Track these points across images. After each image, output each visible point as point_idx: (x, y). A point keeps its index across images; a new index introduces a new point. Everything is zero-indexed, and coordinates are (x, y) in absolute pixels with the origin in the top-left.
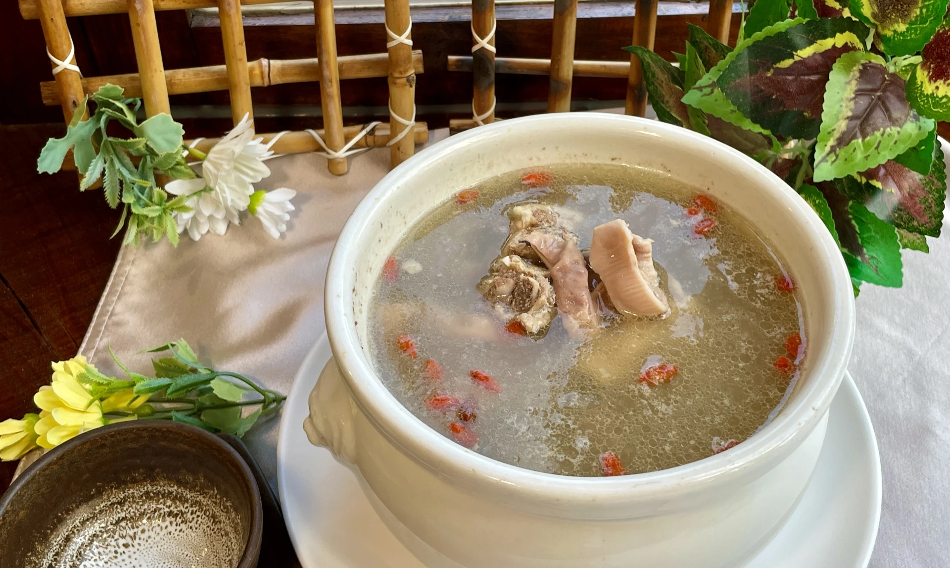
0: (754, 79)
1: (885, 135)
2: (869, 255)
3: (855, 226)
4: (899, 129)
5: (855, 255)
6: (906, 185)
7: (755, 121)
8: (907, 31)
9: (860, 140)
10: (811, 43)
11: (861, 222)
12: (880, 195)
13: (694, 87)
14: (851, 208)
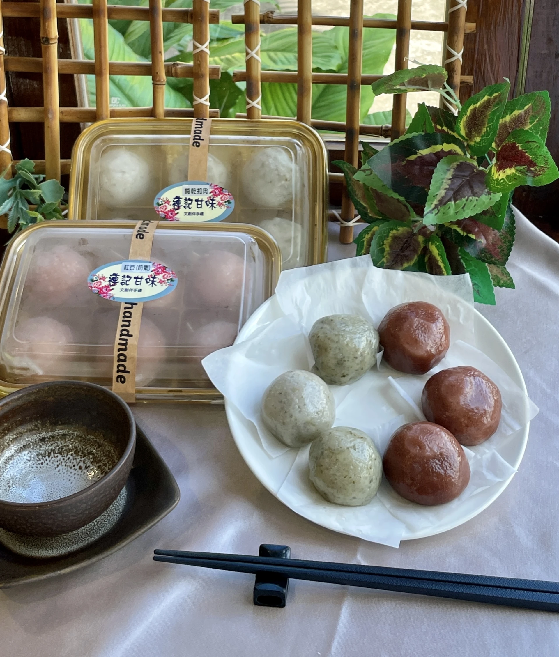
0: (394, 166)
1: (468, 201)
3: (463, 263)
4: (477, 198)
6: (490, 238)
7: (395, 191)
8: (481, 141)
9: (453, 202)
10: (428, 147)
12: (474, 243)
14: (459, 252)
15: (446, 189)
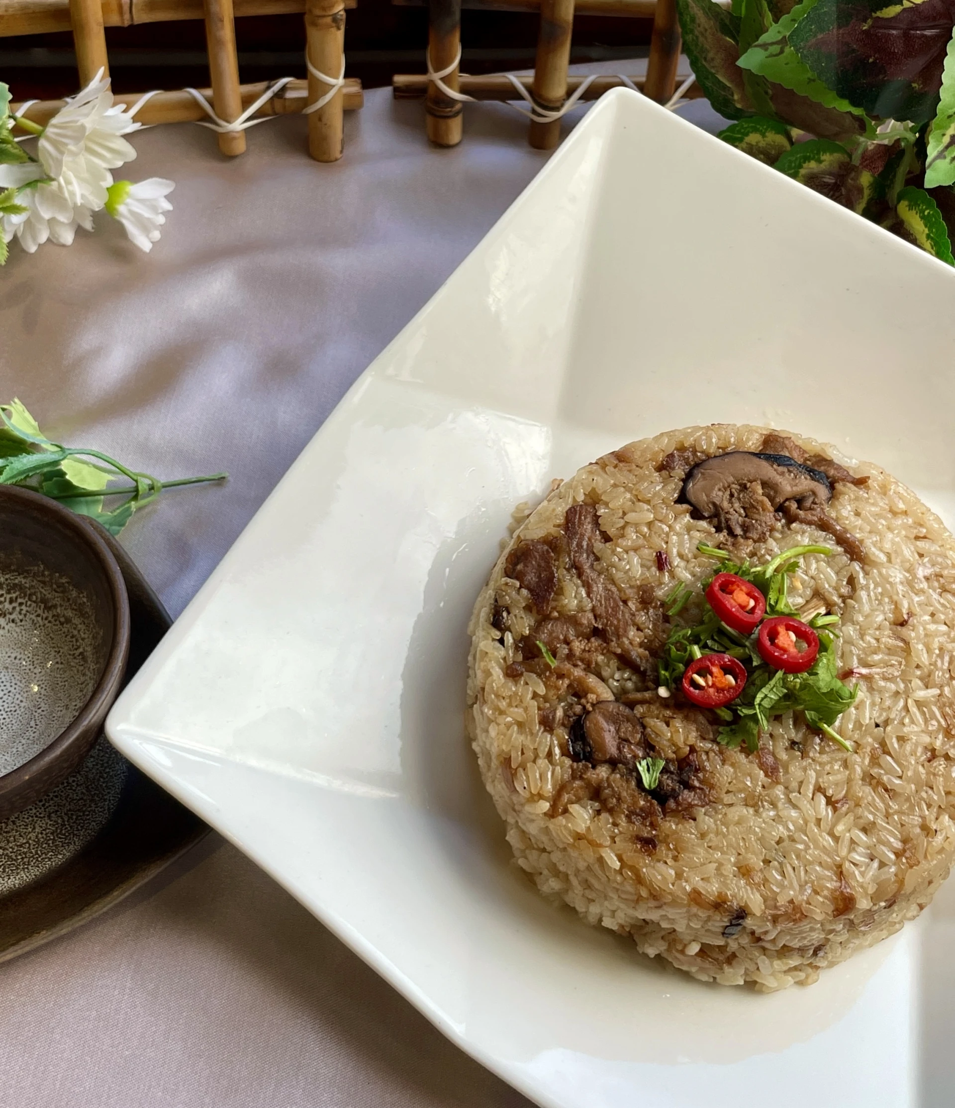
0: (843, 34)
7: (842, 95)
13: (756, 43)
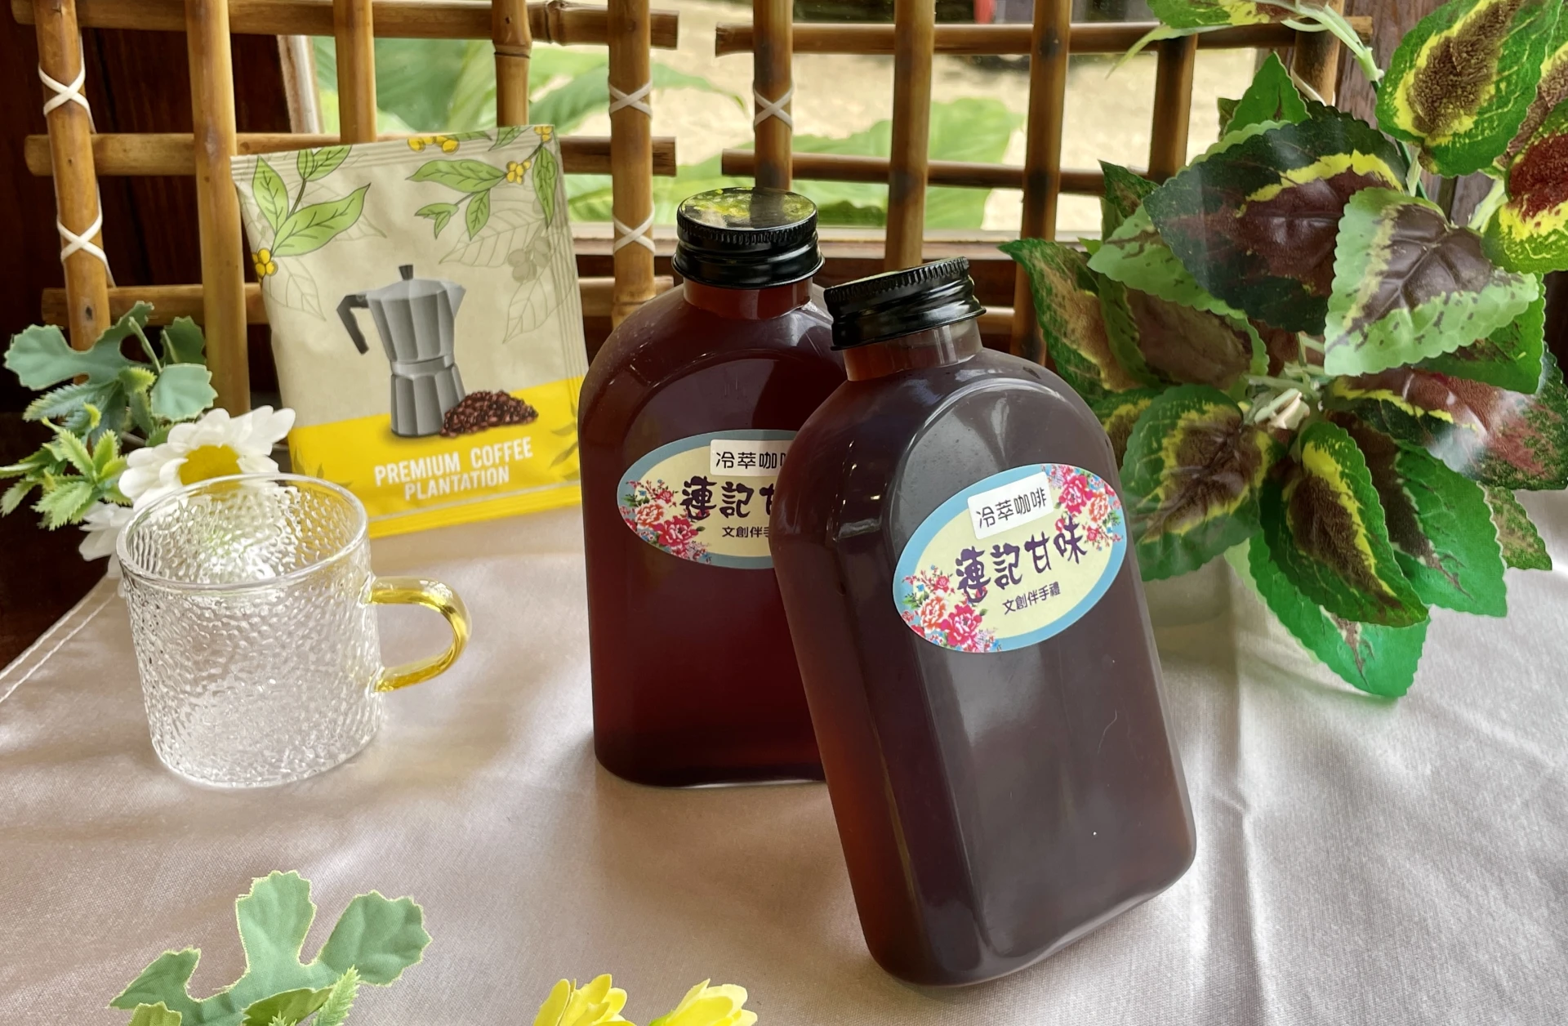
0: (1213, 221)
1: (1451, 303)
2: (1439, 553)
3: (1408, 498)
4: (1474, 295)
5: (1414, 556)
6: (1496, 420)
7: (1218, 293)
8: (1476, 127)
9: (1405, 310)
10: (1311, 160)
11: (1420, 490)
12: (1451, 433)
14: (1400, 465)
15: (1381, 273)
